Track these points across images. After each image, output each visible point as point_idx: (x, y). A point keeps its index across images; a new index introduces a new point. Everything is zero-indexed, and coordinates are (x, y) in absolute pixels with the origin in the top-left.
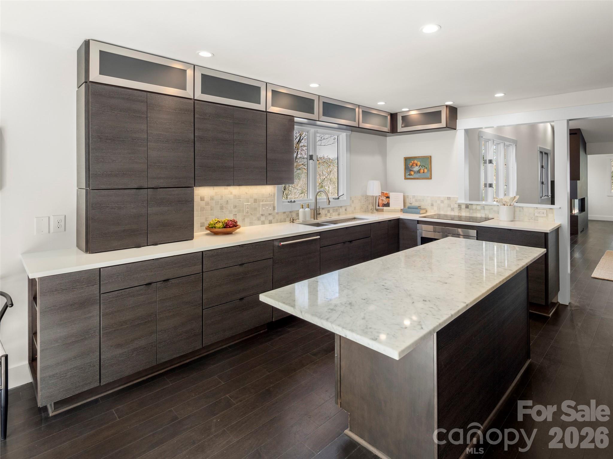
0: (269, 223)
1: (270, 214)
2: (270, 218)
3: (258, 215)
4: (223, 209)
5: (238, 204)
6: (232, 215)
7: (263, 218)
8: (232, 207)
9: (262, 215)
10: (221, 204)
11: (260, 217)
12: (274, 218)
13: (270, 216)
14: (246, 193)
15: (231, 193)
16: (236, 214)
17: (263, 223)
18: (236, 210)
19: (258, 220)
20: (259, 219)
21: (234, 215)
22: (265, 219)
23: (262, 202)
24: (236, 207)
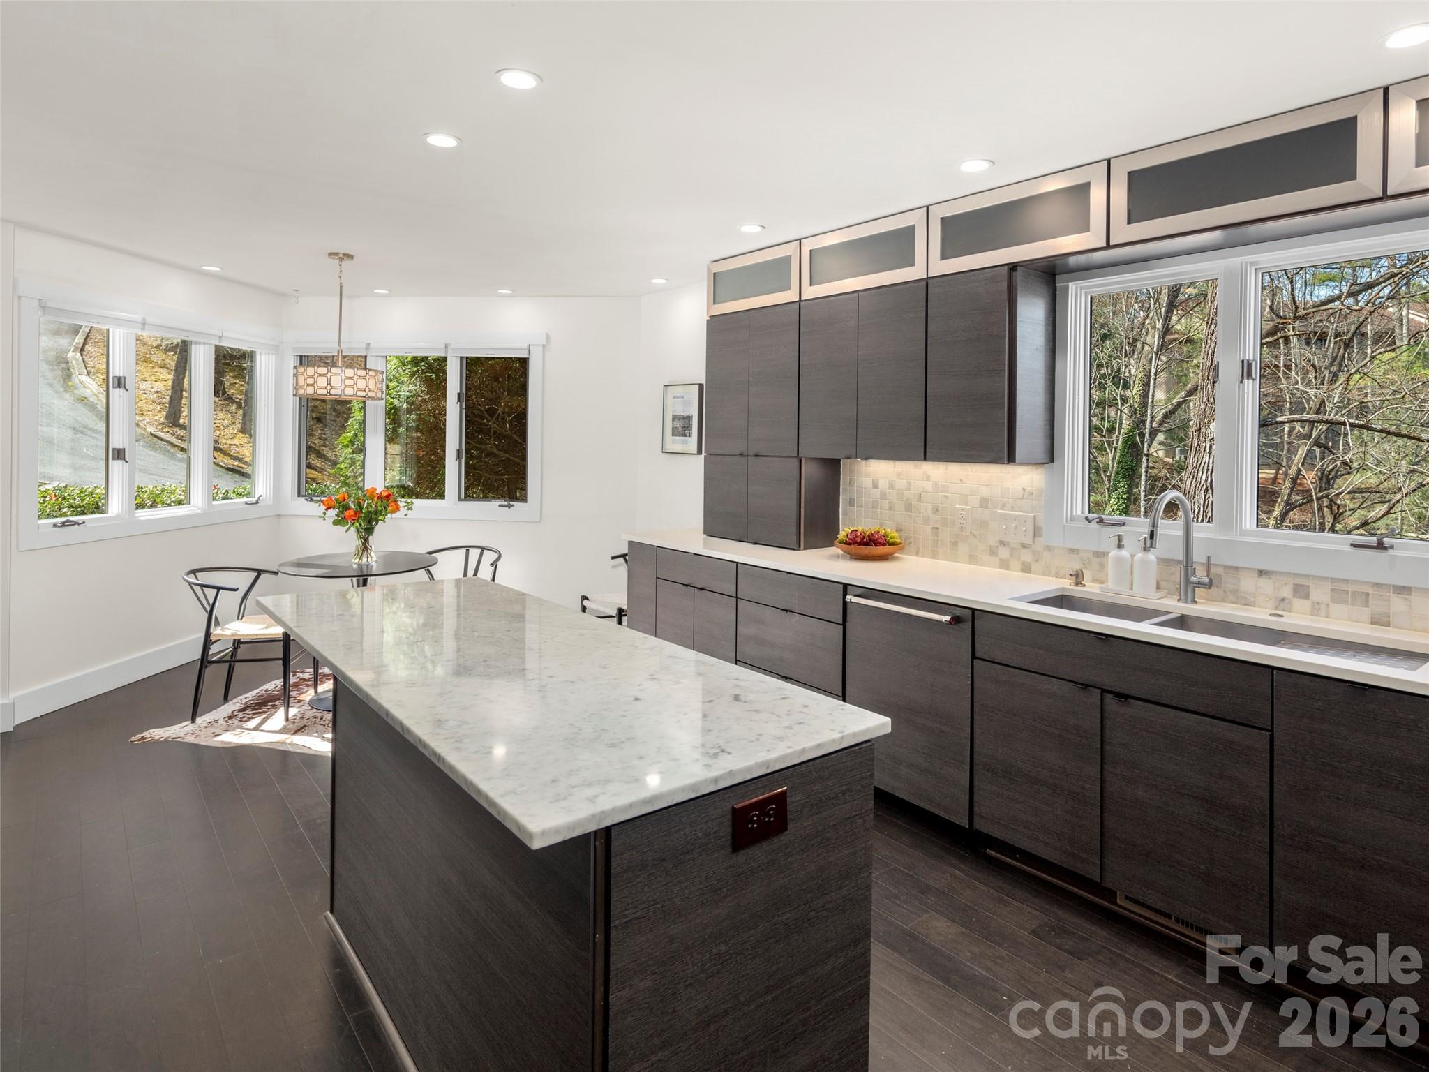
0: (1023, 571)
1: (1024, 546)
2: (1026, 556)
3: (993, 541)
4: (911, 512)
5: (942, 504)
6: (930, 527)
7: (1004, 553)
8: (929, 511)
9: (1002, 543)
10: (907, 500)
11: (997, 547)
12: (1037, 561)
13: (1024, 551)
14: (961, 480)
15: (928, 478)
16: (938, 528)
17: (1004, 565)
18: (937, 517)
19: (990, 555)
20: (993, 552)
21: (934, 530)
22: (1011, 555)
23: (1002, 509)
24: (937, 510)
